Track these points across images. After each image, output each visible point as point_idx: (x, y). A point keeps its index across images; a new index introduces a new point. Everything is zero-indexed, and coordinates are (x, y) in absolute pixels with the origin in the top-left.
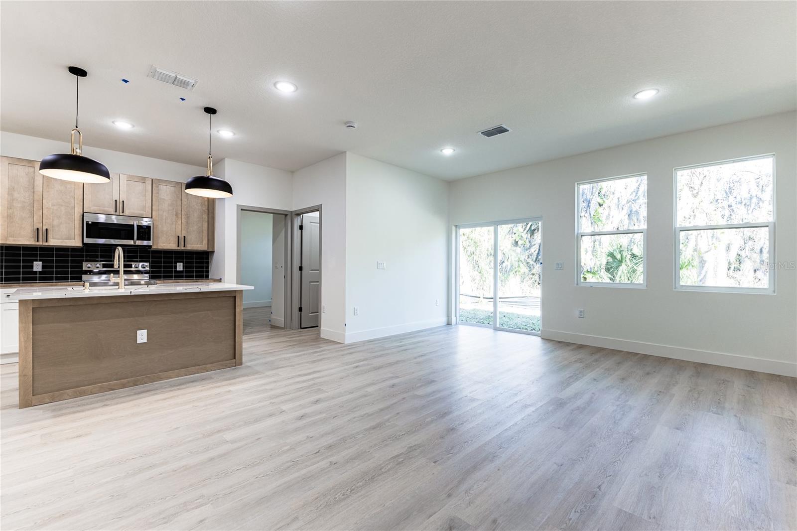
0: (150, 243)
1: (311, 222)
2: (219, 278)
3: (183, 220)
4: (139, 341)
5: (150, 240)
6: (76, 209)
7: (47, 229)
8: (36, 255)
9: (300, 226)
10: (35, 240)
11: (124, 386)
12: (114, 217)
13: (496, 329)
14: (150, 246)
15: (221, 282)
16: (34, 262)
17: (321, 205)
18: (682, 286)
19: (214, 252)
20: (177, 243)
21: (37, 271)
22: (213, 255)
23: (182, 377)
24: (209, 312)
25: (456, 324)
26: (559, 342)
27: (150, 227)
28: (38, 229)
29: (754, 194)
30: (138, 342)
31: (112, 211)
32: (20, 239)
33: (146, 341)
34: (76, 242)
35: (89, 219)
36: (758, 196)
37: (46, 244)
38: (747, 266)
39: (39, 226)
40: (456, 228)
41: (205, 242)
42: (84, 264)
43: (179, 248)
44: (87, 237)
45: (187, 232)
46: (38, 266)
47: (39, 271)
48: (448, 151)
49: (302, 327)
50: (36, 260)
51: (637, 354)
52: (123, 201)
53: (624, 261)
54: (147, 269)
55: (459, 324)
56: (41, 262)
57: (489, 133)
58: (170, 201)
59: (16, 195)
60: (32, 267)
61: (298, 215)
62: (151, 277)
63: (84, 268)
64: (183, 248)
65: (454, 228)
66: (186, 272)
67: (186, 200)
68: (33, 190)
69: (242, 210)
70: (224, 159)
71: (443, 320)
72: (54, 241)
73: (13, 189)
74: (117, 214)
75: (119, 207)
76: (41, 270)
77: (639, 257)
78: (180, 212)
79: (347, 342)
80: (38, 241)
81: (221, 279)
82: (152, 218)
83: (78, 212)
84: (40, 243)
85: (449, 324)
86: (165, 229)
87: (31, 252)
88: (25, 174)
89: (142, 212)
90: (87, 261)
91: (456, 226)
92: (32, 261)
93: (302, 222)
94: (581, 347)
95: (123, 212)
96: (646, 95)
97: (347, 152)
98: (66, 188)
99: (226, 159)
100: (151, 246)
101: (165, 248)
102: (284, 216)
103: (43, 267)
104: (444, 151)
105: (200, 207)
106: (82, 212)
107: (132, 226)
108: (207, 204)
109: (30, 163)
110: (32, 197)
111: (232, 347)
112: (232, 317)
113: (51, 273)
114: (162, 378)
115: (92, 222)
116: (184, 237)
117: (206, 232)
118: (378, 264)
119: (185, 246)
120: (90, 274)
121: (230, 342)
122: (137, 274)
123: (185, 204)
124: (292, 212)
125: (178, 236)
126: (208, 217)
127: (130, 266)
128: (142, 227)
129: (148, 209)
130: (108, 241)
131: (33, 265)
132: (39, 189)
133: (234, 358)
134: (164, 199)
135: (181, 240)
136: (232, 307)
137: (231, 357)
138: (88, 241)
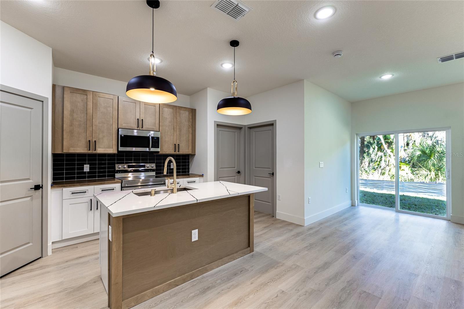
0: (158, 150)
2: (201, 174)
3: (178, 132)
4: (193, 240)
5: (159, 148)
6: (114, 125)
7: (95, 141)
8: (85, 160)
10: (87, 150)
12: (135, 131)
13: (398, 212)
15: (203, 177)
16: (84, 165)
17: (276, 120)
19: (195, 155)
20: (174, 149)
21: (86, 172)
22: (194, 157)
23: (220, 268)
24: (234, 210)
25: (358, 205)
27: (159, 138)
28: (89, 141)
31: (135, 126)
32: (78, 148)
33: (198, 239)
34: (113, 150)
35: (122, 133)
37: (95, 152)
39: (90, 139)
40: (357, 136)
41: (190, 148)
42: (116, 165)
43: (175, 153)
44: (121, 147)
45: (180, 141)
46: (87, 168)
47: (87, 172)
48: (387, 77)
50: (86, 164)
52: (142, 120)
54: (155, 168)
55: (360, 206)
56: (89, 165)
58: (169, 119)
59: (75, 116)
60: (83, 169)
61: (250, 128)
62: (156, 174)
63: (117, 169)
64: (177, 153)
67: (179, 118)
68: (86, 112)
69: (217, 125)
70: (207, 88)
72: (100, 150)
73: (73, 111)
74: (138, 129)
75: (140, 123)
76: (89, 171)
78: (175, 127)
79: (306, 225)
80: (89, 150)
81: (203, 175)
82: (159, 132)
83: (115, 127)
84: (90, 152)
86: (167, 139)
87: (82, 158)
88: (81, 100)
89: (153, 127)
90: (118, 163)
91: (357, 134)
95: (142, 128)
97: (305, 80)
98: (107, 110)
99: (208, 88)
100: (159, 152)
101: (167, 153)
102: (240, 129)
103: (90, 168)
105: (187, 123)
106: (117, 128)
107: (149, 137)
108: (191, 121)
109: (84, 92)
110: (85, 117)
111: (247, 237)
112: (247, 213)
113: (95, 173)
114: (208, 270)
115: (124, 135)
116: (179, 144)
117: (191, 141)
118: (320, 164)
119: (179, 151)
120: (120, 173)
121: (246, 233)
122: (149, 172)
123: (179, 121)
124: (245, 125)
125: (175, 144)
126: (192, 130)
127: (144, 166)
128: (155, 138)
129: (157, 126)
130: (134, 149)
131: (84, 167)
132: (90, 111)
133: (249, 246)
134: (166, 118)
135: (176, 147)
136: (247, 205)
137: (247, 245)
138: (121, 149)
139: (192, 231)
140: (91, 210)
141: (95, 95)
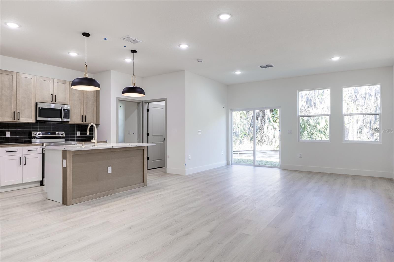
0: (69, 120)
1: (153, 107)
3: (84, 106)
5: (69, 118)
6: (32, 100)
7: (19, 112)
8: (6, 128)
9: (147, 109)
10: (13, 119)
11: (104, 195)
13: (255, 166)
14: (68, 122)
16: (6, 132)
17: (166, 98)
18: (346, 141)
19: (99, 124)
20: (82, 119)
21: (8, 137)
22: (98, 126)
23: (125, 191)
24: (134, 157)
25: (231, 164)
26: (291, 170)
27: (69, 110)
28: (15, 112)
29: (367, 92)
30: (108, 173)
31: (50, 100)
32: (6, 118)
33: (111, 173)
34: (33, 120)
35: (40, 106)
36: (369, 93)
37: (18, 121)
38: (365, 131)
39: (15, 110)
40: (231, 111)
41: (95, 119)
42: (33, 133)
43: (82, 123)
44: (39, 117)
45: (87, 113)
46: (8, 134)
48: (238, 73)
49: (149, 169)
51: (327, 173)
52: (56, 95)
53: (306, 129)
54: (64, 135)
55: (233, 164)
56: (10, 132)
57: (263, 67)
60: (5, 135)
61: (146, 103)
62: (66, 140)
63: (33, 136)
65: (230, 111)
66: (82, 137)
67: (86, 94)
68: (12, 89)
69: (119, 100)
70: (110, 70)
71: (224, 162)
73: (3, 88)
74: (53, 103)
75: (53, 98)
76: (10, 137)
77: (313, 126)
78: (83, 101)
79: (187, 174)
80: (15, 119)
81: (107, 141)
82: (69, 105)
83: (33, 102)
84: (15, 121)
85: (228, 164)
86: (75, 111)
87: (4, 126)
88: (8, 79)
90: (34, 131)
91: (231, 110)
92: (5, 132)
93: (148, 107)
94: (301, 172)
95: (55, 102)
96: (336, 59)
97: (186, 71)
98: (28, 87)
101: (76, 123)
102: (137, 103)
103: (11, 135)
104: (236, 72)
105: (93, 98)
106: (35, 102)
107: (61, 110)
108: (96, 96)
109: (10, 73)
110: (11, 93)
111: (142, 176)
112: (142, 160)
113: (15, 138)
114: (117, 192)
115: (41, 108)
116: (85, 116)
117: (95, 113)
118: (198, 131)
119: (85, 122)
120: (35, 139)
121: (142, 173)
122: (59, 138)
123: (86, 96)
124: (142, 101)
125: (82, 116)
126: (97, 104)
127: (55, 134)
128: (66, 110)
129: (67, 100)
130: (49, 119)
131: (6, 134)
132: (15, 88)
133: (144, 182)
134: (75, 94)
135: (84, 118)
136: (143, 155)
137: (143, 182)
138: (39, 119)
139: (108, 167)
140: (21, 165)
141: (19, 75)
